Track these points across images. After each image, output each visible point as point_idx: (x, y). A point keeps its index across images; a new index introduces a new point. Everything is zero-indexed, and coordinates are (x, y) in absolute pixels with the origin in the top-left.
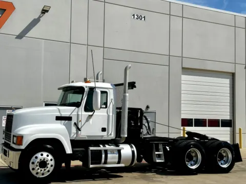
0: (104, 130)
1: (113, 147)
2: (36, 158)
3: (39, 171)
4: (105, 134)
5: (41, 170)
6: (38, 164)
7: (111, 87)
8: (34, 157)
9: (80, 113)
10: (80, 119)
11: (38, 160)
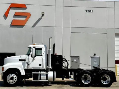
0: (40, 65)
1: (45, 73)
2: (9, 76)
3: (10, 81)
4: (41, 67)
5: (11, 81)
6: (10, 79)
7: (44, 46)
8: (8, 76)
9: (29, 58)
10: (29, 60)
11: (10, 77)
